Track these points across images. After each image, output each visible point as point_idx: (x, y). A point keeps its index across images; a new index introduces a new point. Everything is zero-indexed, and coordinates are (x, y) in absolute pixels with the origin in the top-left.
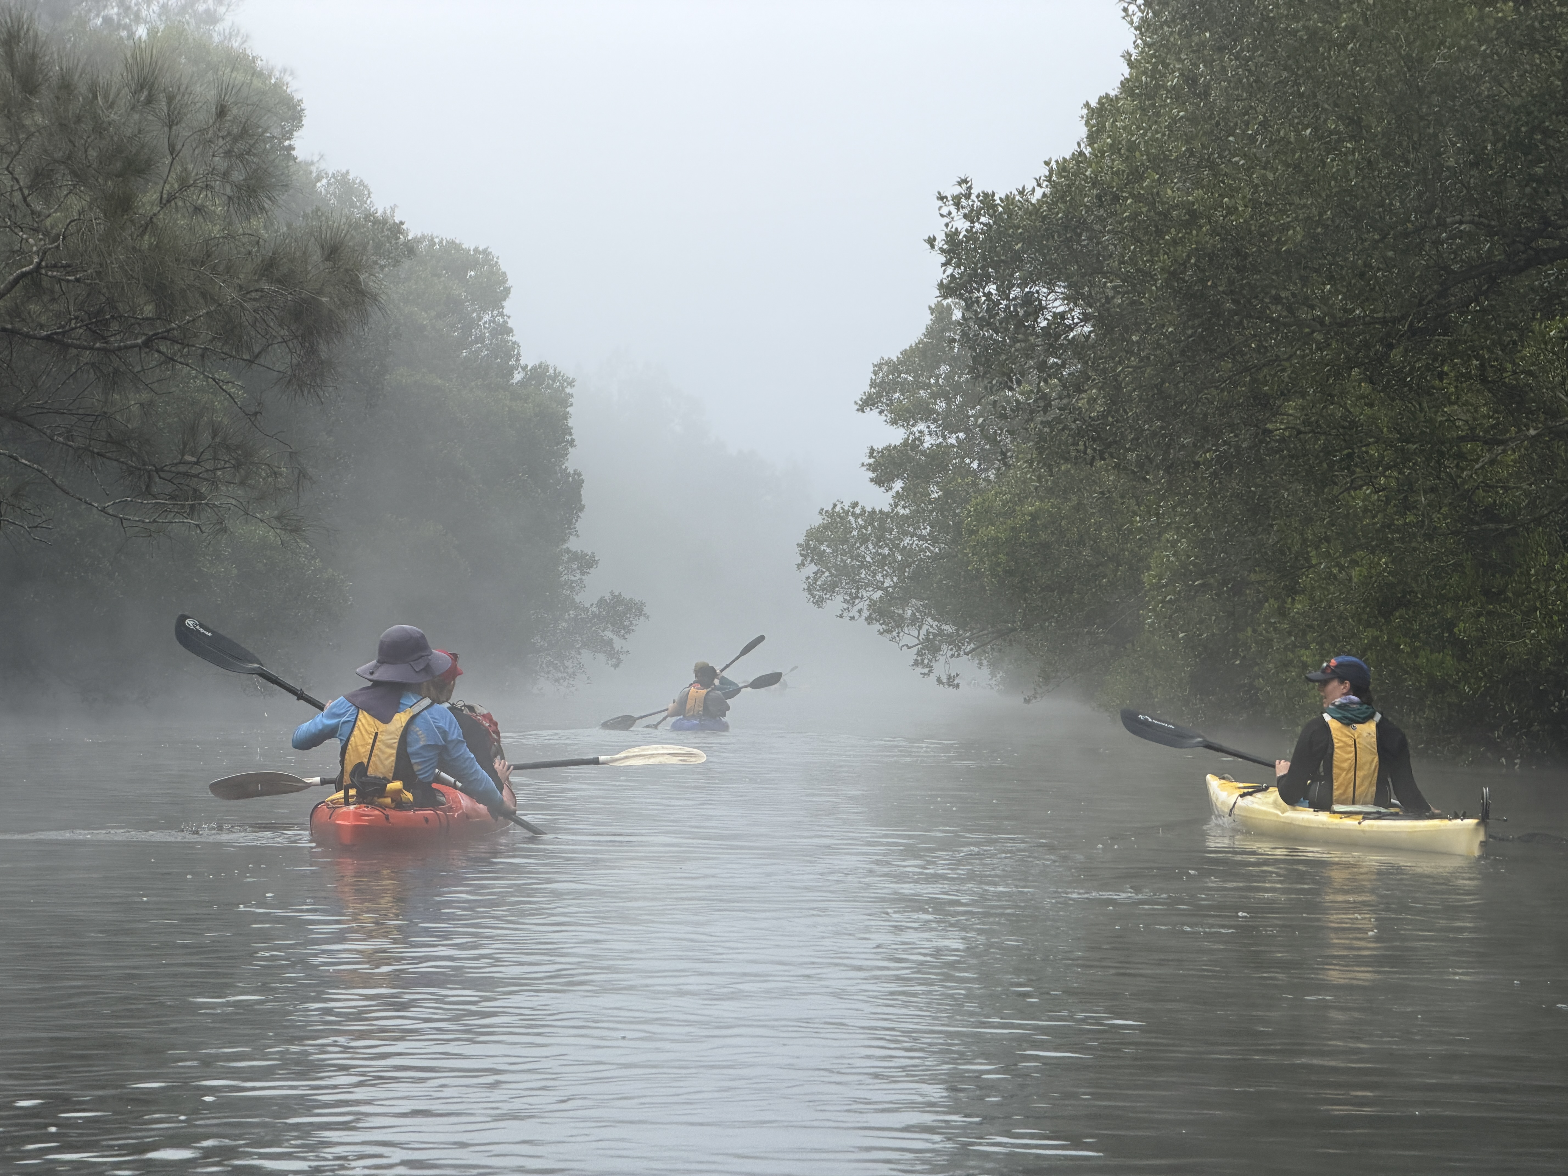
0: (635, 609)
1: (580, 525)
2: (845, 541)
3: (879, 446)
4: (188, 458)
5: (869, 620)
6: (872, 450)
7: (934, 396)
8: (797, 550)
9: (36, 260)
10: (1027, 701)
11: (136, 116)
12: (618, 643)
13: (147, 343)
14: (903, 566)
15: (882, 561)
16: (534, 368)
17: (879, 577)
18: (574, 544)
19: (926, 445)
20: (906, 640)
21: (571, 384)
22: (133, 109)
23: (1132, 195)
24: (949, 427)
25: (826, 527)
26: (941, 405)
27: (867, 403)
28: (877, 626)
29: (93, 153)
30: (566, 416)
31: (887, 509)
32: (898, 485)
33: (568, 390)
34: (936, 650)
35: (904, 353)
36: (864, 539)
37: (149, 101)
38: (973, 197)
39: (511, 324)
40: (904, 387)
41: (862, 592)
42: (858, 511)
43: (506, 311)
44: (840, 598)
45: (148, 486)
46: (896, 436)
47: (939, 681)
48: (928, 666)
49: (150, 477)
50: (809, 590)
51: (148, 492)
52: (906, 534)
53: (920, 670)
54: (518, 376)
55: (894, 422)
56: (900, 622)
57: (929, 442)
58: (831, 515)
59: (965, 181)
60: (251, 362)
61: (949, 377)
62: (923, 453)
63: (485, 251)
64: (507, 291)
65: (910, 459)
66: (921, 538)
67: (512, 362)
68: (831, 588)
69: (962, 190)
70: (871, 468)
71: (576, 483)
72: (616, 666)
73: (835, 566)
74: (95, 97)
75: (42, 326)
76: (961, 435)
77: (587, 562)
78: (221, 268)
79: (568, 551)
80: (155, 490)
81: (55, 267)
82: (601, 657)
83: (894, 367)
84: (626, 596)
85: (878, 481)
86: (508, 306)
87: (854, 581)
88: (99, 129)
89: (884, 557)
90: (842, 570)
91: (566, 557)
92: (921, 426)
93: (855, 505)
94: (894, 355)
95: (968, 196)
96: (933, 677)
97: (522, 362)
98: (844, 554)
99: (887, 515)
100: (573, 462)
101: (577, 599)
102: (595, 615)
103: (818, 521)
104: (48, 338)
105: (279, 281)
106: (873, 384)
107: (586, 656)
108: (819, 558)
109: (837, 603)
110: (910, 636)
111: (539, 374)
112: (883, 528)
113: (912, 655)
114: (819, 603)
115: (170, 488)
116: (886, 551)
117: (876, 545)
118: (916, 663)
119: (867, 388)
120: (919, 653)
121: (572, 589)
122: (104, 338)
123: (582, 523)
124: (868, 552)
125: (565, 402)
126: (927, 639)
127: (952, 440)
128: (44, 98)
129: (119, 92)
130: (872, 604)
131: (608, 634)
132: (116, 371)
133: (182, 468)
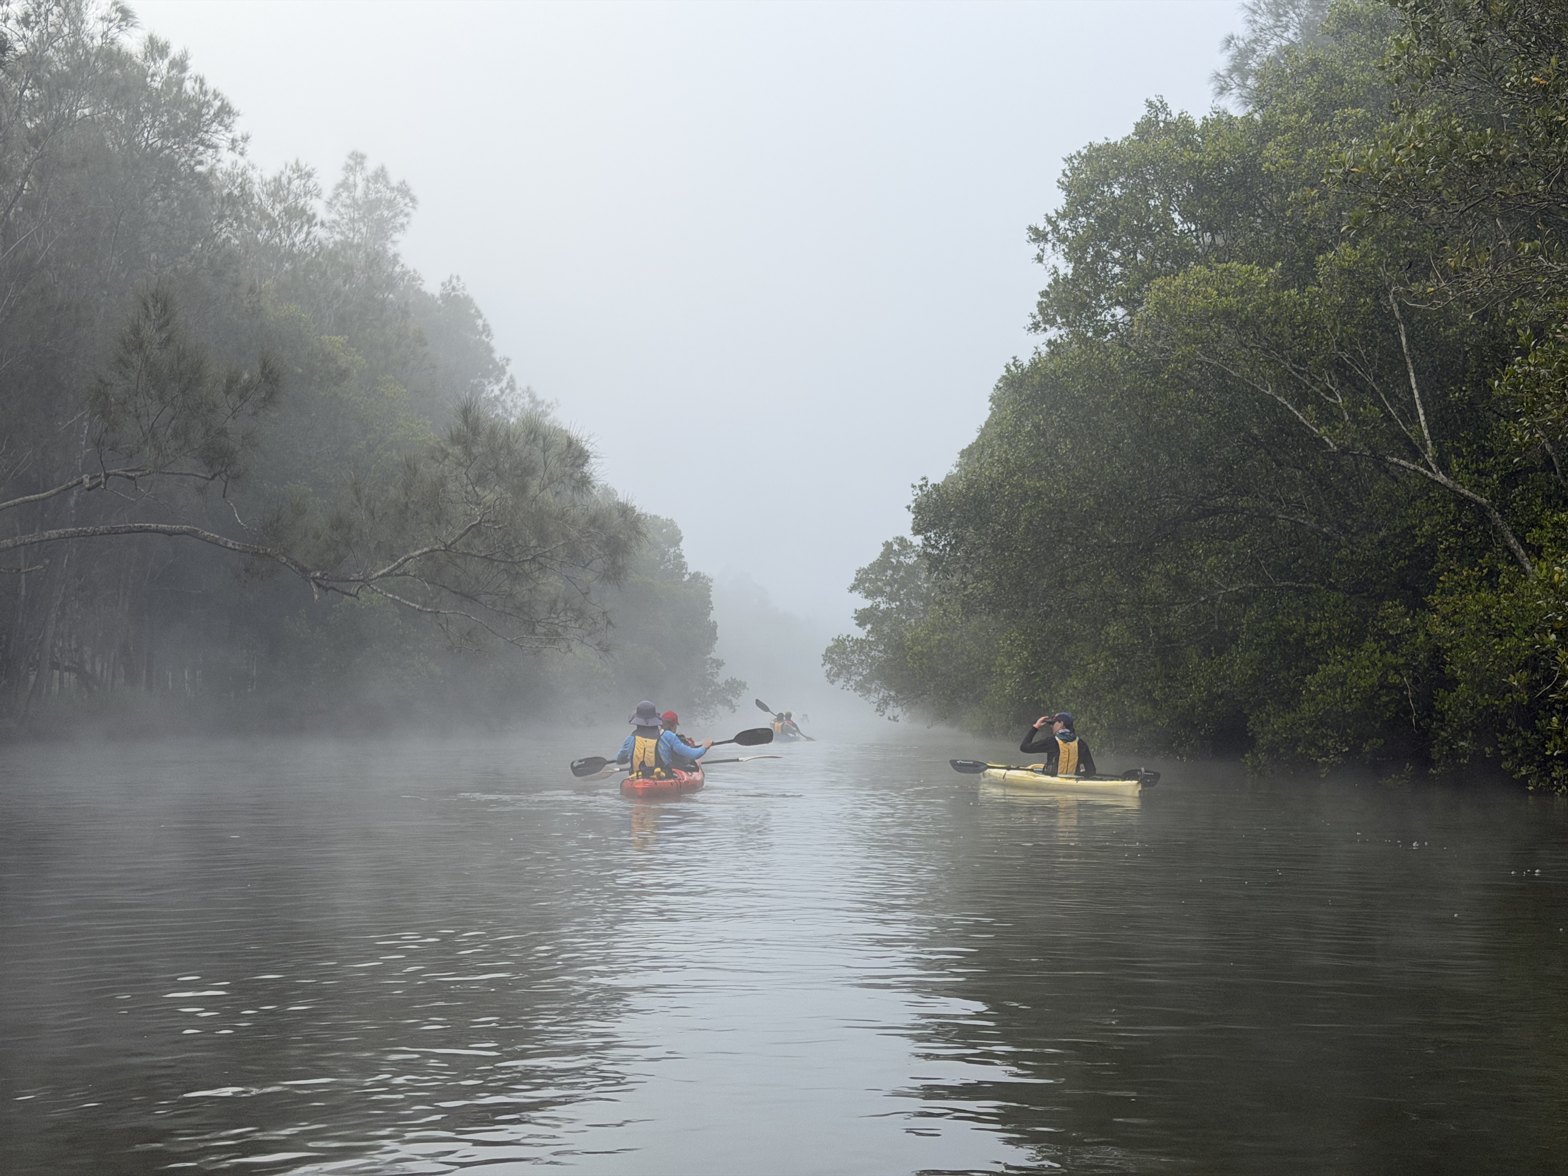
0: (744, 685)
1: (716, 647)
2: (844, 653)
3: (860, 608)
4: (553, 616)
5: (855, 690)
6: (856, 611)
7: (885, 585)
8: (822, 657)
9: (479, 518)
10: (928, 727)
11: (528, 447)
12: (734, 701)
13: (534, 559)
14: (871, 665)
15: (862, 662)
16: (694, 574)
17: (861, 670)
18: (713, 655)
19: (881, 608)
20: (872, 699)
21: (711, 581)
22: (527, 443)
23: (1009, 483)
24: (891, 599)
25: (835, 646)
26: (888, 589)
27: (853, 588)
28: (858, 693)
29: (507, 466)
30: (709, 596)
31: (864, 638)
32: (869, 627)
33: (710, 584)
34: (887, 704)
35: (870, 565)
36: (853, 652)
37: (535, 439)
38: (929, 486)
39: (683, 553)
40: (870, 581)
41: (853, 677)
42: (850, 639)
43: (681, 548)
44: (842, 680)
45: (533, 630)
46: (867, 603)
47: (889, 718)
48: (883, 712)
49: (534, 625)
50: (828, 676)
51: (533, 632)
52: (872, 649)
53: (879, 713)
54: (687, 577)
55: (866, 597)
56: (869, 691)
57: (883, 606)
58: (838, 640)
59: (924, 478)
60: (585, 567)
61: (892, 576)
62: (880, 611)
63: (671, 520)
64: (681, 538)
65: (874, 615)
66: (879, 651)
67: (684, 571)
68: (838, 675)
69: (923, 482)
70: (856, 618)
71: (714, 627)
72: (734, 711)
73: (840, 665)
74: (509, 437)
75: (481, 552)
76: (898, 603)
77: (719, 664)
78: (570, 522)
79: (711, 658)
80: (536, 631)
81: (489, 521)
82: (727, 708)
83: (866, 571)
84: (738, 679)
85: (859, 625)
86: (682, 545)
87: (848, 672)
88: (510, 452)
89: (863, 661)
90: (844, 666)
91: (710, 662)
92: (879, 599)
93: (848, 636)
94: (866, 566)
95: (926, 485)
96: (886, 716)
97: (689, 571)
98: (844, 659)
99: (864, 641)
100: (713, 617)
101: (716, 681)
102: (723, 689)
103: (831, 644)
104: (485, 557)
105: (599, 527)
106: (856, 579)
107: (719, 707)
108: (833, 661)
109: (841, 682)
110: (874, 697)
111: (696, 576)
112: (862, 648)
113: (875, 706)
114: (832, 682)
115: (544, 630)
116: (863, 658)
117: (859, 655)
118: (877, 710)
119: (853, 582)
120: (879, 706)
121: (713, 676)
122: (512, 557)
123: (717, 645)
124: (855, 658)
125: (708, 589)
126: (883, 699)
127: (893, 606)
128: (483, 438)
129: (520, 435)
130: (857, 683)
131: (730, 697)
132: (517, 573)
133: (550, 620)
